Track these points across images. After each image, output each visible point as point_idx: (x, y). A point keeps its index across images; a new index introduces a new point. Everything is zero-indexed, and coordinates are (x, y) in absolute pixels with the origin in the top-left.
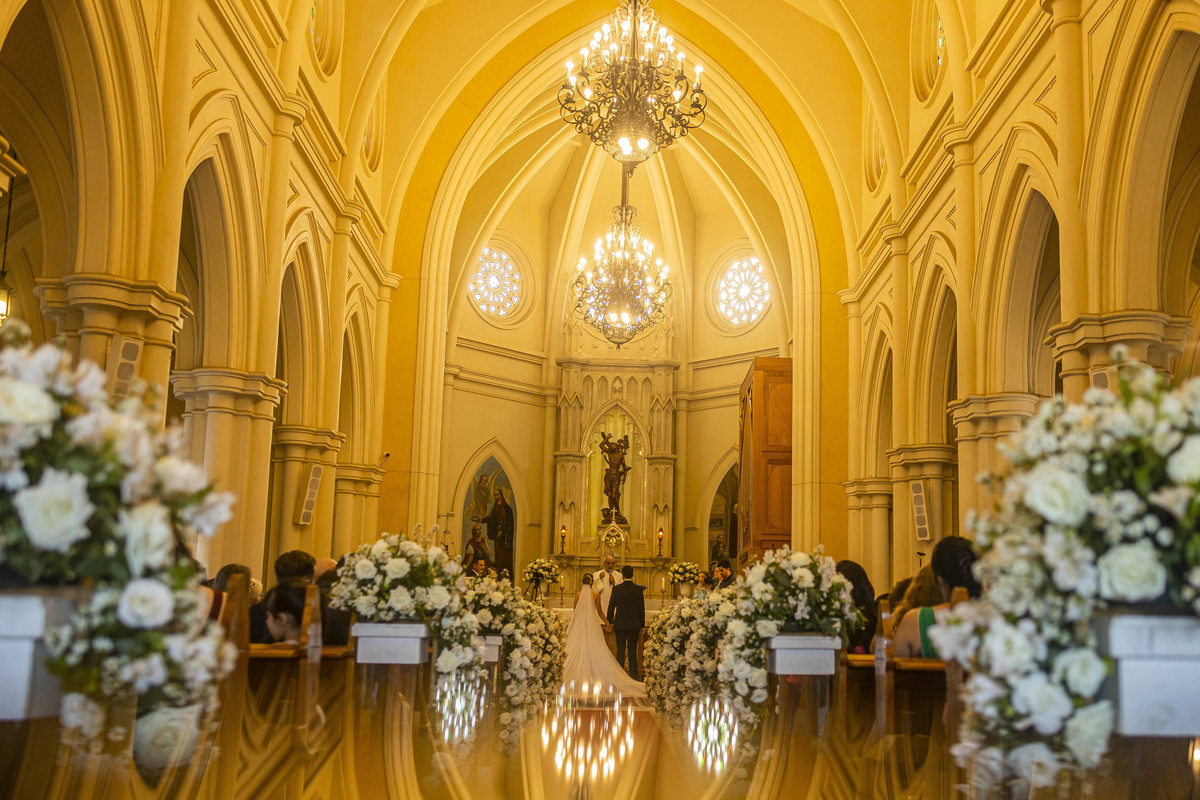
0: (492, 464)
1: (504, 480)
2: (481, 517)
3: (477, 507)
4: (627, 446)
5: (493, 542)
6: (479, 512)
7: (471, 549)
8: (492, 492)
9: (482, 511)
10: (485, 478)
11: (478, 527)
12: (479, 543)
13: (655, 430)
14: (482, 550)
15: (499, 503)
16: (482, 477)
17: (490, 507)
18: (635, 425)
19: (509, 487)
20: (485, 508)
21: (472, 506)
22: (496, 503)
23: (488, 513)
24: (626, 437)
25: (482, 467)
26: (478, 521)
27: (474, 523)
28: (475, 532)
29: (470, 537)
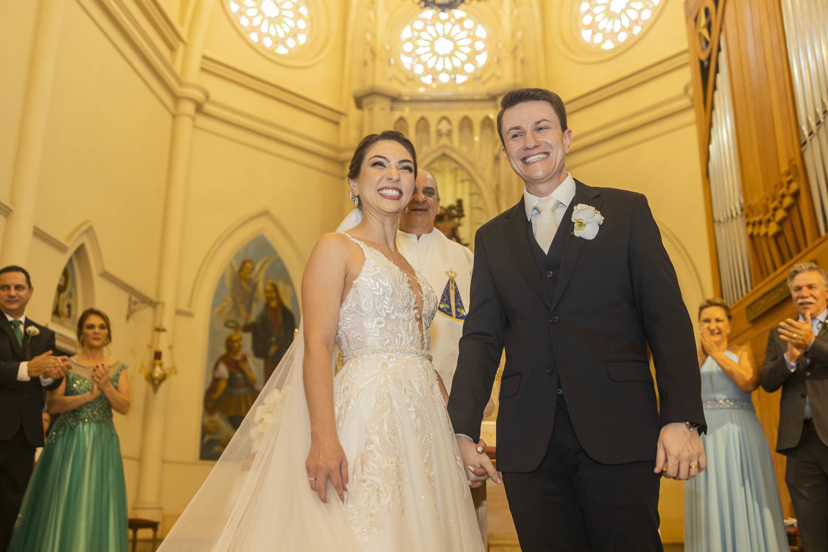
0: (261, 246)
1: (279, 271)
2: (242, 322)
3: (235, 307)
4: (461, 214)
5: (261, 362)
6: (239, 314)
7: (223, 370)
8: (261, 287)
9: (244, 314)
10: (249, 265)
11: (236, 338)
12: (236, 362)
13: (503, 187)
14: (243, 372)
15: (274, 304)
16: (244, 263)
17: (257, 309)
18: (472, 180)
19: (288, 280)
20: (249, 310)
21: (228, 302)
22: (267, 305)
23: (253, 317)
24: (460, 202)
25: (246, 248)
26: (236, 328)
27: (229, 332)
28: (231, 345)
29: (222, 351)
